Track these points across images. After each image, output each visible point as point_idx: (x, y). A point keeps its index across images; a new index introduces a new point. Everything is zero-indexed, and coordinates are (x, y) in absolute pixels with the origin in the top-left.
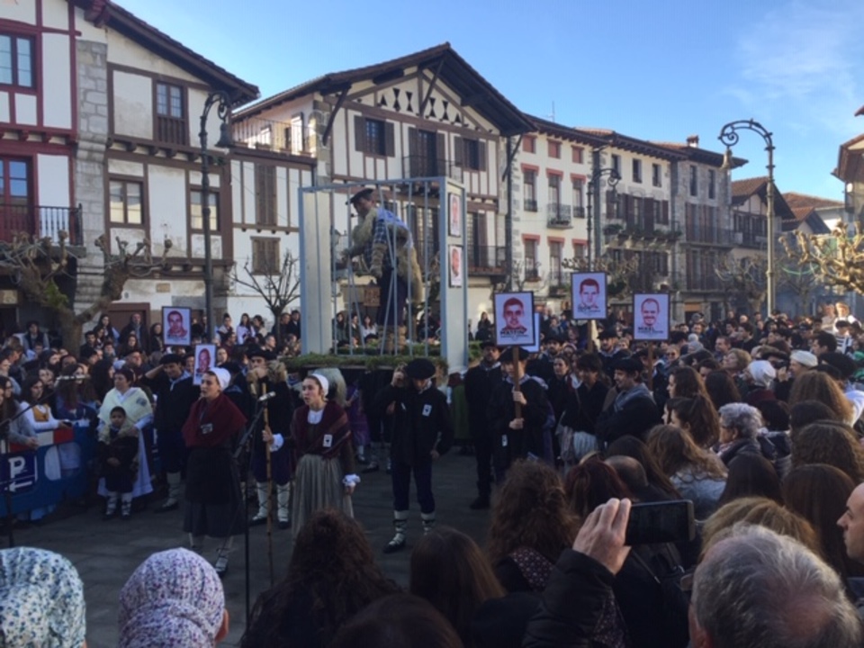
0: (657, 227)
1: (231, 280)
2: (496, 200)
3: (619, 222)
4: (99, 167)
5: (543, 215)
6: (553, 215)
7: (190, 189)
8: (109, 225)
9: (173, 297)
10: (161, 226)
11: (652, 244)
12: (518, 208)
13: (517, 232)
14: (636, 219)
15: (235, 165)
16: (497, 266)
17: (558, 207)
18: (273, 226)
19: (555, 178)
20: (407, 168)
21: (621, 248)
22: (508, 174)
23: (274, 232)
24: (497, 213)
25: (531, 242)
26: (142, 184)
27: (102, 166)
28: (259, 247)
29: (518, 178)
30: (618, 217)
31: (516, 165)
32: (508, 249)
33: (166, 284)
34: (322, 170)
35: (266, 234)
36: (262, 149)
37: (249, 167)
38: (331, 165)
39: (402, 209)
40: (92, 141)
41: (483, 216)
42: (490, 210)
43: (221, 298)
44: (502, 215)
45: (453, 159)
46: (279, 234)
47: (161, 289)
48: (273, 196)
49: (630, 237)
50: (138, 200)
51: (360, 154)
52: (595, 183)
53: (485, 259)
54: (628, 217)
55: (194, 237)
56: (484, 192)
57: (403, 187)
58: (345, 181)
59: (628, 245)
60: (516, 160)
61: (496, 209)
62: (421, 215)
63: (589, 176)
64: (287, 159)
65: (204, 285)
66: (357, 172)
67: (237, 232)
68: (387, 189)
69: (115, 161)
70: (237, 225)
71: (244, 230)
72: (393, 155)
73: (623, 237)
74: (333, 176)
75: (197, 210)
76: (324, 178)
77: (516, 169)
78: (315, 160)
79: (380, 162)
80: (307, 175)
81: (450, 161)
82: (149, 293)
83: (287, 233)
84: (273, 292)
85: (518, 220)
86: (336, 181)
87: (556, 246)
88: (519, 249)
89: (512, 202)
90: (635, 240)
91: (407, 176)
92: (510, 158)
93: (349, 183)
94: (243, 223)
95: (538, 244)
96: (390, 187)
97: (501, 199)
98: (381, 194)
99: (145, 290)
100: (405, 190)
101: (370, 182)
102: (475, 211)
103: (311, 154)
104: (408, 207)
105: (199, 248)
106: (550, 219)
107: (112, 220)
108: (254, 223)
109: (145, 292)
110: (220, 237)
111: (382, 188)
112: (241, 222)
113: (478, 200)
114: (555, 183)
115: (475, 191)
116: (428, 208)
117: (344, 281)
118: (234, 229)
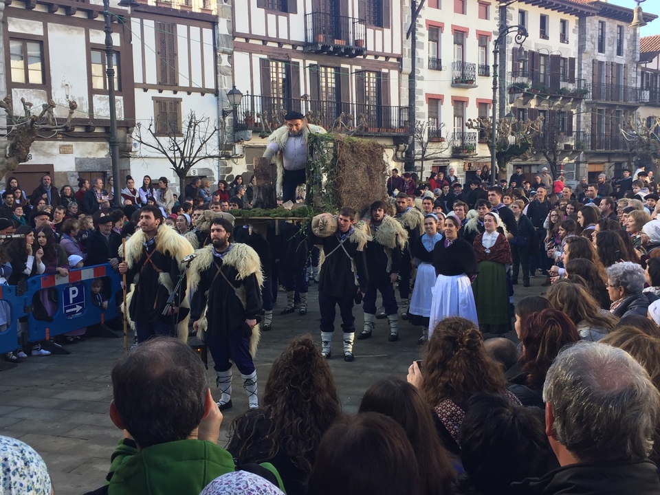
0: (562, 85)
1: (134, 142)
2: (400, 59)
3: (525, 80)
5: (448, 73)
6: (458, 73)
7: (91, 47)
8: (10, 85)
9: (76, 158)
10: (63, 86)
11: (559, 102)
12: (422, 67)
13: (421, 91)
14: (542, 77)
15: (135, 23)
16: (400, 127)
17: (462, 65)
18: (175, 87)
19: (460, 35)
20: (310, 26)
21: (526, 107)
22: (412, 31)
23: (175, 92)
24: (400, 71)
25: (434, 102)
26: (42, 42)
28: (160, 108)
29: (423, 34)
30: (523, 76)
31: (421, 21)
32: (411, 109)
33: (69, 146)
34: (223, 27)
35: (167, 94)
36: (163, 6)
37: (150, 24)
38: (233, 22)
39: (305, 68)
41: (387, 75)
42: (393, 69)
43: (124, 159)
44: (405, 74)
45: (356, 16)
46: (180, 95)
47: (65, 151)
48: (174, 55)
49: (536, 96)
50: (39, 59)
51: (262, 11)
52: (501, 42)
53: (389, 120)
54: (533, 75)
55: (96, 97)
56: (388, 50)
57: (305, 44)
58: (247, 40)
59: (533, 104)
60: (420, 16)
61: (399, 67)
62: (323, 75)
63: (495, 33)
64: (188, 17)
65: (108, 146)
66: (259, 30)
67: (138, 92)
68: (290, 47)
69: (14, 19)
70: (139, 86)
71: (145, 90)
72: (295, 12)
73: (528, 96)
74: (234, 34)
75: (97, 69)
76: (226, 35)
77: (420, 26)
78: (217, 17)
79: (283, 19)
80: (208, 33)
81: (353, 18)
82: (53, 155)
83: (189, 93)
84: (178, 154)
85: (422, 79)
86: (237, 39)
87: (460, 105)
88: (422, 109)
89: (416, 60)
90: (540, 100)
91: (310, 34)
92: (415, 14)
93: (251, 41)
94: (144, 83)
95: (442, 104)
96: (293, 46)
97: (405, 57)
98: (283, 52)
99: (49, 152)
100: (309, 48)
101: (272, 40)
102: (378, 70)
103: (211, 11)
104: (311, 66)
105: (101, 109)
106: (454, 78)
107: (13, 80)
108: (155, 82)
109: (49, 154)
110: (122, 97)
111: (284, 46)
112: (142, 82)
113: (382, 59)
114: (460, 40)
115: (379, 49)
116: (331, 67)
117: (246, 143)
118: (135, 89)
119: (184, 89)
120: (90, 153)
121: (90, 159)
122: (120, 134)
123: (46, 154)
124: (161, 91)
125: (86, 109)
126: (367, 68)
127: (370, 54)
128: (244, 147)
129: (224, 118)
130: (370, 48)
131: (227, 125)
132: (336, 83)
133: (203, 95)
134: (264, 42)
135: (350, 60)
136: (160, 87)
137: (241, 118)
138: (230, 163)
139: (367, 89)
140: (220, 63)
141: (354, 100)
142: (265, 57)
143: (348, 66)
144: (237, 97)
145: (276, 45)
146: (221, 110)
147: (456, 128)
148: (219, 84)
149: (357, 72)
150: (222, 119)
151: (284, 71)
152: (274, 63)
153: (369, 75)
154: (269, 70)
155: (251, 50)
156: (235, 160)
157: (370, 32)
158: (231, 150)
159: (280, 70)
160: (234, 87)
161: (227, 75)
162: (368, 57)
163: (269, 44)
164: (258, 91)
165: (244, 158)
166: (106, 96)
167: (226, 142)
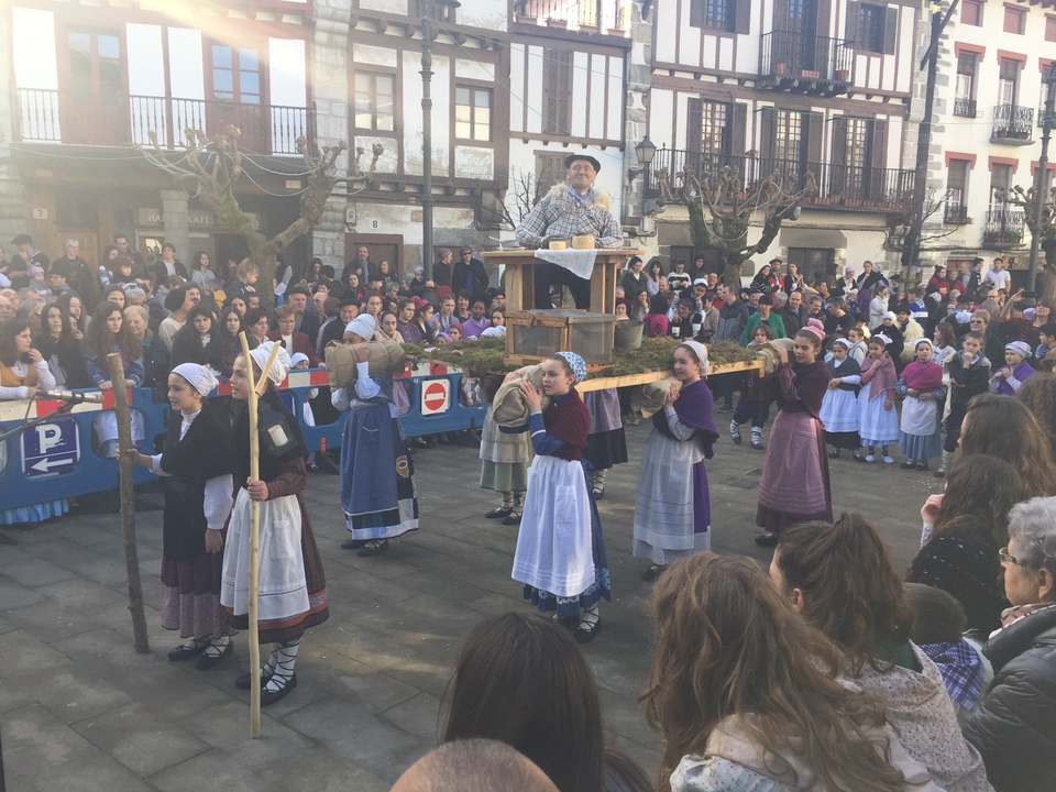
2: (907, 99)
4: (342, 55)
5: (984, 124)
6: (1003, 123)
7: (456, 84)
8: (354, 131)
12: (944, 113)
13: (938, 149)
15: (517, 50)
16: (899, 200)
17: (1012, 111)
19: (1011, 66)
20: (767, 50)
22: (931, 58)
23: (566, 145)
24: (906, 118)
25: (960, 165)
26: (395, 76)
27: (345, 53)
28: (545, 165)
29: (949, 64)
31: (947, 44)
32: (920, 173)
34: (638, 55)
35: (555, 147)
36: (556, 26)
37: (537, 52)
38: (652, 48)
39: (755, 112)
40: (332, 18)
41: (884, 125)
42: (894, 114)
43: (492, 232)
44: (913, 122)
45: (842, 35)
46: (573, 148)
47: (418, 218)
48: (568, 93)
50: (391, 99)
51: (698, 31)
55: (459, 150)
56: (888, 86)
57: (758, 78)
58: (672, 72)
60: (946, 37)
61: (904, 111)
62: (783, 122)
64: (592, 41)
66: (690, 58)
67: (515, 145)
68: (735, 82)
69: (362, 46)
70: (516, 135)
71: (526, 142)
72: (746, 31)
74: (653, 64)
75: (462, 112)
76: (641, 66)
77: (946, 51)
78: (630, 40)
79: (727, 43)
80: (616, 63)
81: (836, 39)
82: (403, 223)
83: (585, 147)
85: (941, 129)
86: (657, 72)
87: (1003, 172)
88: (939, 174)
89: (935, 102)
91: (767, 62)
92: (937, 32)
93: (677, 74)
94: (525, 131)
95: (972, 168)
96: (739, 80)
97: (916, 96)
98: (723, 90)
99: (397, 218)
100: (762, 84)
101: (708, 72)
102: (871, 116)
103: (623, 32)
104: (764, 109)
105: (464, 165)
106: (996, 130)
107: (357, 126)
108: (539, 131)
109: (397, 221)
110: (492, 150)
111: (726, 81)
112: (521, 130)
113: (877, 99)
114: (1011, 73)
115: (874, 85)
116: (796, 111)
117: (659, 216)
118: (511, 140)
119: (577, 140)
120: (449, 222)
121: (450, 231)
122: (488, 198)
123: (394, 221)
124: (546, 143)
125: (445, 164)
126: (853, 113)
127: (859, 91)
128: (656, 222)
129: (630, 180)
130: (860, 82)
131: (635, 190)
132: (802, 134)
133: (603, 148)
134: (697, 75)
135: (827, 101)
136: (545, 137)
137: (654, 181)
138: (635, 243)
139: (850, 143)
140: (631, 105)
141: (828, 158)
142: (697, 96)
143: (823, 110)
144: (648, 152)
145: (714, 80)
146: (627, 170)
147: (993, 204)
148: (627, 134)
149: (836, 118)
150: (627, 182)
151: (723, 116)
152: (709, 106)
153: (855, 124)
154: (701, 114)
155: (677, 87)
156: (643, 239)
157: (862, 60)
158: (638, 224)
159: (717, 115)
160: (647, 137)
161: (639, 121)
162: (856, 97)
163: (704, 78)
164: (681, 144)
165: (656, 237)
166: (473, 148)
167: (631, 214)
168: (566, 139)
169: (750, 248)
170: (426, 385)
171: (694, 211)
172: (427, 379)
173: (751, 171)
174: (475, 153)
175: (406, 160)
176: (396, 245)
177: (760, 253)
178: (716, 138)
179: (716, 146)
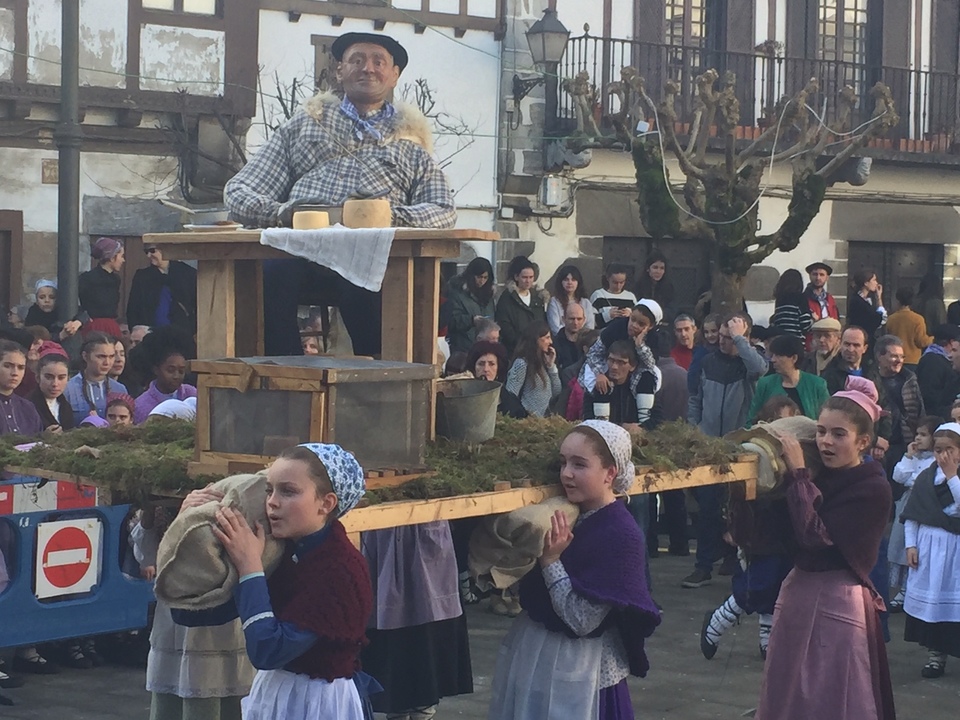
23: (380, 22)
65: (177, 167)
67: (270, 22)
70: (275, 2)
71: (294, 17)
82: (23, 186)
99: (11, 176)
105: (160, 65)
109: (12, 182)
110: (222, 34)
117: (579, 174)
118: (261, 12)
119: (404, 16)
120: (126, 185)
121: (127, 202)
122: (211, 134)
123: (4, 183)
124: (337, 21)
125: (119, 62)
128: (573, 186)
129: (517, 99)
131: (527, 120)
132: (870, 11)
133: (460, 33)
136: (336, 8)
137: (566, 100)
138: (528, 231)
141: (926, 60)
144: (554, 42)
146: (509, 77)
148: (509, 5)
150: (510, 104)
156: (545, 222)
158: (535, 191)
160: (550, 12)
164: (623, 25)
165: (573, 218)
166: (179, 30)
167: (519, 169)
168: (379, 12)
169: (762, 241)
170: (47, 531)
171: (647, 164)
172: (51, 517)
173: (767, 83)
174: (185, 40)
175: (32, 51)
176: (8, 234)
177: (782, 250)
178: (696, 16)
179: (696, 30)
